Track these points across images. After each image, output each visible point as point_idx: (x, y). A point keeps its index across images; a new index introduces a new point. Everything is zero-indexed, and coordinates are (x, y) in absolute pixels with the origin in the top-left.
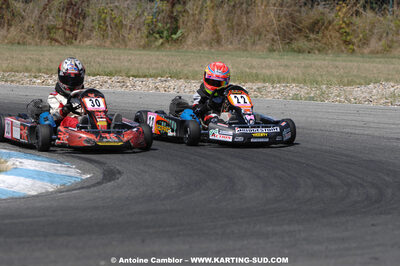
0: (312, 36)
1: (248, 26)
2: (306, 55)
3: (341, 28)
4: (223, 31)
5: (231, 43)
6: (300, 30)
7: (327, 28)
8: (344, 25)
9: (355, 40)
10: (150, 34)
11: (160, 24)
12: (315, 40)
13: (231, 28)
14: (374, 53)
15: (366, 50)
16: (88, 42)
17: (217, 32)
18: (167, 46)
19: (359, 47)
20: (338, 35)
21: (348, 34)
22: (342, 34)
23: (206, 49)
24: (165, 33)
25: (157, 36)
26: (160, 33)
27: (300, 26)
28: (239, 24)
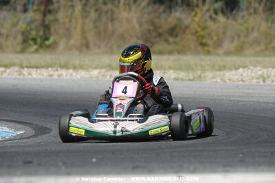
0: (171, 40)
1: (113, 32)
2: (165, 57)
3: (196, 32)
4: (91, 37)
5: (99, 47)
6: (160, 35)
7: (184, 32)
8: (199, 29)
9: (210, 43)
10: (25, 41)
11: (34, 33)
12: (175, 43)
13: (98, 34)
14: (228, 53)
15: (221, 51)
17: (85, 38)
18: (41, 51)
19: (213, 48)
20: (194, 38)
21: (203, 37)
22: (198, 37)
23: (77, 53)
24: (39, 41)
25: (31, 42)
26: (34, 40)
27: (160, 31)
28: (105, 31)
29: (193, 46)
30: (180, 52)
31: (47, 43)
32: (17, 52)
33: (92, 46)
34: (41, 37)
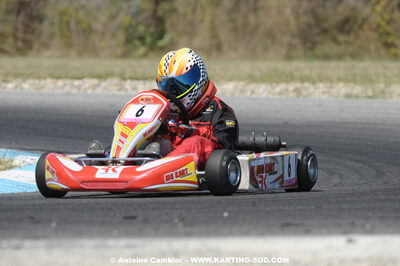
0: (342, 38)
1: (257, 28)
2: (333, 64)
3: (379, 27)
4: (224, 35)
5: (236, 50)
6: (325, 31)
7: (361, 27)
8: (383, 23)
10: (128, 41)
11: (141, 29)
12: (347, 43)
13: (235, 30)
16: (48, 53)
17: (214, 36)
18: (152, 55)
20: (375, 35)
21: (388, 34)
22: (381, 34)
24: (148, 40)
25: (137, 42)
26: (142, 39)
27: (325, 25)
28: (245, 25)
29: (373, 48)
30: (354, 56)
31: (161, 43)
32: (115, 57)
33: (225, 47)
34: (152, 35)
